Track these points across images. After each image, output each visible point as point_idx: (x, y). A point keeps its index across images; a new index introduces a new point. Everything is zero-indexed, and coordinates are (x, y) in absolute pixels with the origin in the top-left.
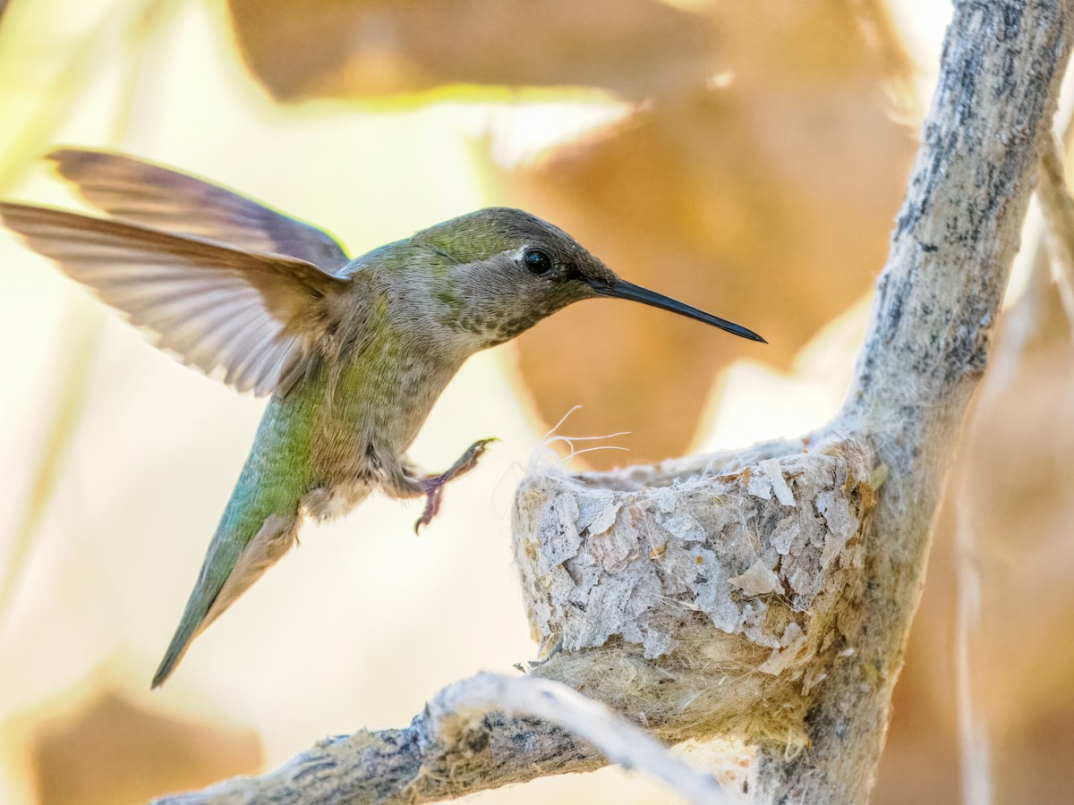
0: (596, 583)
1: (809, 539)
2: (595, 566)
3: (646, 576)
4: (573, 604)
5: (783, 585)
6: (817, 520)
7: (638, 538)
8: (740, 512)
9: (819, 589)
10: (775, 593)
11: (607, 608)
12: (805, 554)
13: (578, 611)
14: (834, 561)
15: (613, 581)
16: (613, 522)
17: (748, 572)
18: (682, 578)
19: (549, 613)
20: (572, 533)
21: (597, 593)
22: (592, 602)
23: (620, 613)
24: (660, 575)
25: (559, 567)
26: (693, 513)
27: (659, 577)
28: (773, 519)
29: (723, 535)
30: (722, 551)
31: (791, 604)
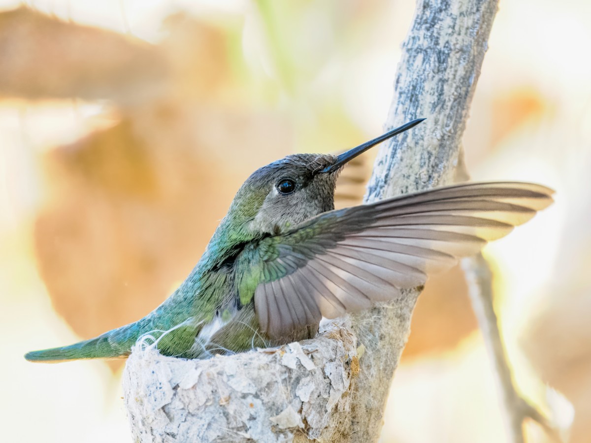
0: (184, 420)
1: (320, 393)
2: (183, 409)
3: (217, 416)
4: (168, 434)
5: (304, 423)
6: (325, 380)
7: (212, 392)
8: (278, 375)
9: (326, 425)
10: (299, 427)
11: (190, 436)
12: (318, 402)
13: (170, 438)
14: (334, 407)
15: (194, 419)
16: (196, 382)
17: (283, 413)
18: (240, 417)
19: (151, 440)
20: (167, 388)
21: (184, 427)
22: (180, 433)
23: (199, 440)
24: (226, 415)
25: (159, 410)
26: (248, 376)
27: (226, 417)
28: (298, 380)
29: (267, 389)
30: (266, 400)
31: (308, 434)
